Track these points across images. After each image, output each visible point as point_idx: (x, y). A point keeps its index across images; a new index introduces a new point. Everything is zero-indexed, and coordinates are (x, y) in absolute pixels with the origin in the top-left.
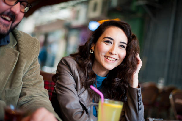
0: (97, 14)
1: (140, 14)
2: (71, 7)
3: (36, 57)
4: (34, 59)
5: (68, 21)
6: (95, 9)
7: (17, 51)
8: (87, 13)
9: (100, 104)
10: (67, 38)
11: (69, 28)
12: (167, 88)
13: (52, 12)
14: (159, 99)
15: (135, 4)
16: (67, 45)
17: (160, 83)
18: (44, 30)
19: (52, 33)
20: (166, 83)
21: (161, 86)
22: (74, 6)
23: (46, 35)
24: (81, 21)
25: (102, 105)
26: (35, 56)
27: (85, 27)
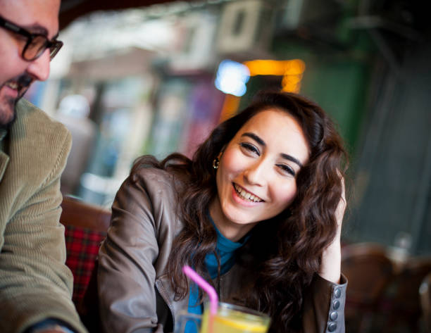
0: (242, 42)
1: (358, 54)
2: (174, 17)
3: (53, 177)
4: (45, 180)
5: (163, 55)
6: (238, 27)
7: (4, 154)
8: (216, 38)
9: (206, 318)
10: (155, 101)
11: (163, 73)
12: (416, 264)
13: (121, 27)
14: (393, 290)
15: (350, 24)
16: (155, 121)
17: (399, 246)
18: (96, 74)
19: (118, 82)
20: (417, 249)
21: (399, 255)
22: (181, 14)
23: (101, 89)
24: (196, 59)
25: (212, 319)
26: (50, 171)
27: (206, 76)
